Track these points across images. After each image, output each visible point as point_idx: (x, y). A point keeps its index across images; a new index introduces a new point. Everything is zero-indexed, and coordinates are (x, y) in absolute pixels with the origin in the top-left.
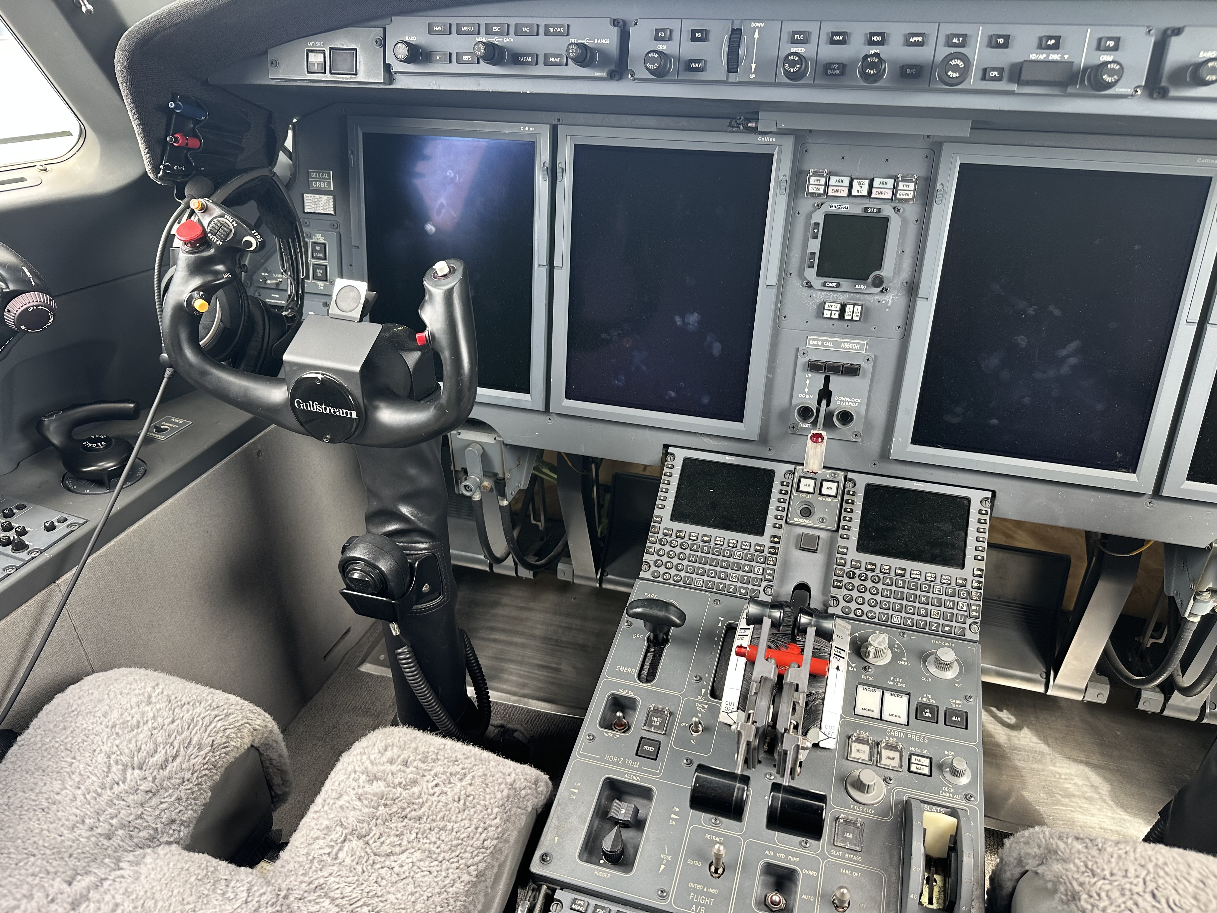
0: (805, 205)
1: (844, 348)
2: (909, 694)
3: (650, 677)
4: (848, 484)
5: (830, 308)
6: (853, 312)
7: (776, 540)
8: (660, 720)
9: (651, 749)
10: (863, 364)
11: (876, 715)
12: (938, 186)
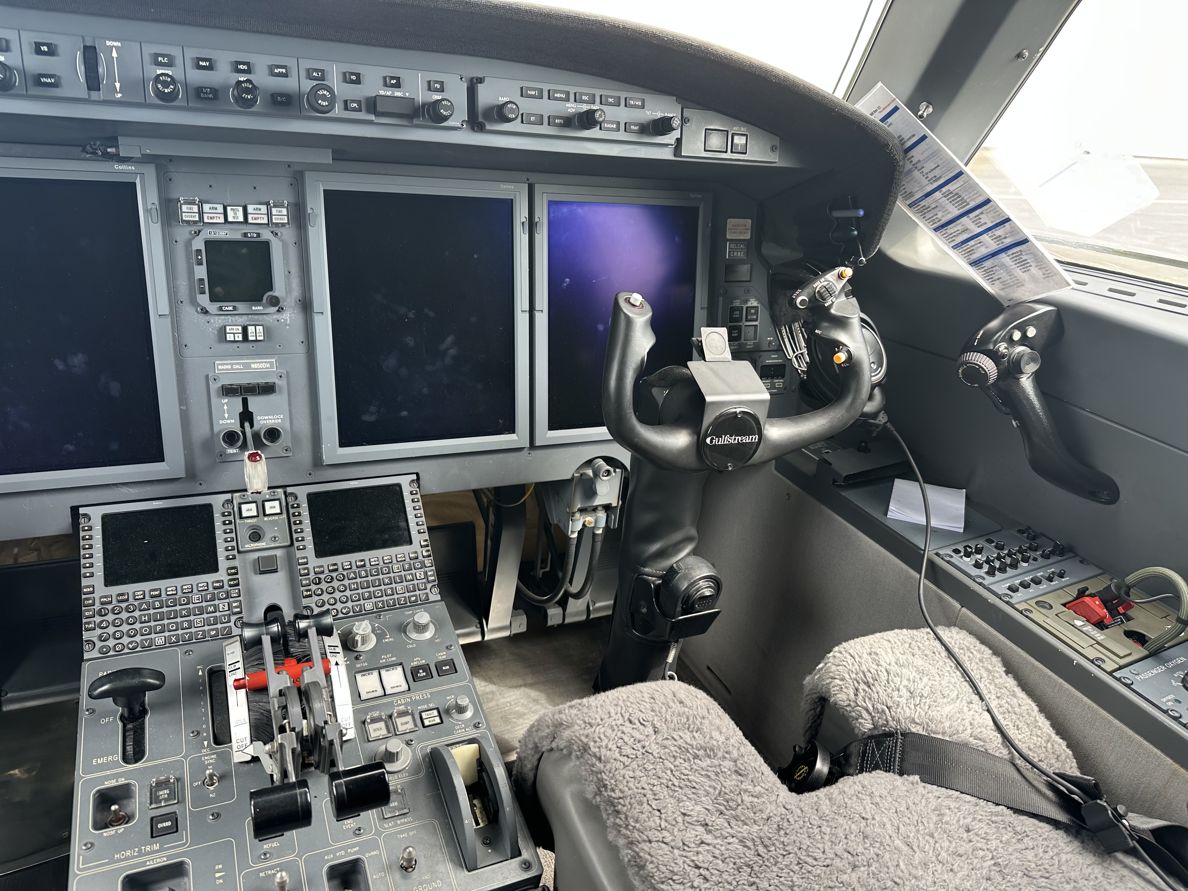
0: (182, 234)
1: (255, 369)
2: (401, 664)
3: (138, 754)
4: (290, 499)
5: (232, 331)
6: (256, 332)
7: (233, 571)
8: (167, 791)
9: (169, 824)
10: (277, 381)
11: (380, 692)
12: (309, 211)
